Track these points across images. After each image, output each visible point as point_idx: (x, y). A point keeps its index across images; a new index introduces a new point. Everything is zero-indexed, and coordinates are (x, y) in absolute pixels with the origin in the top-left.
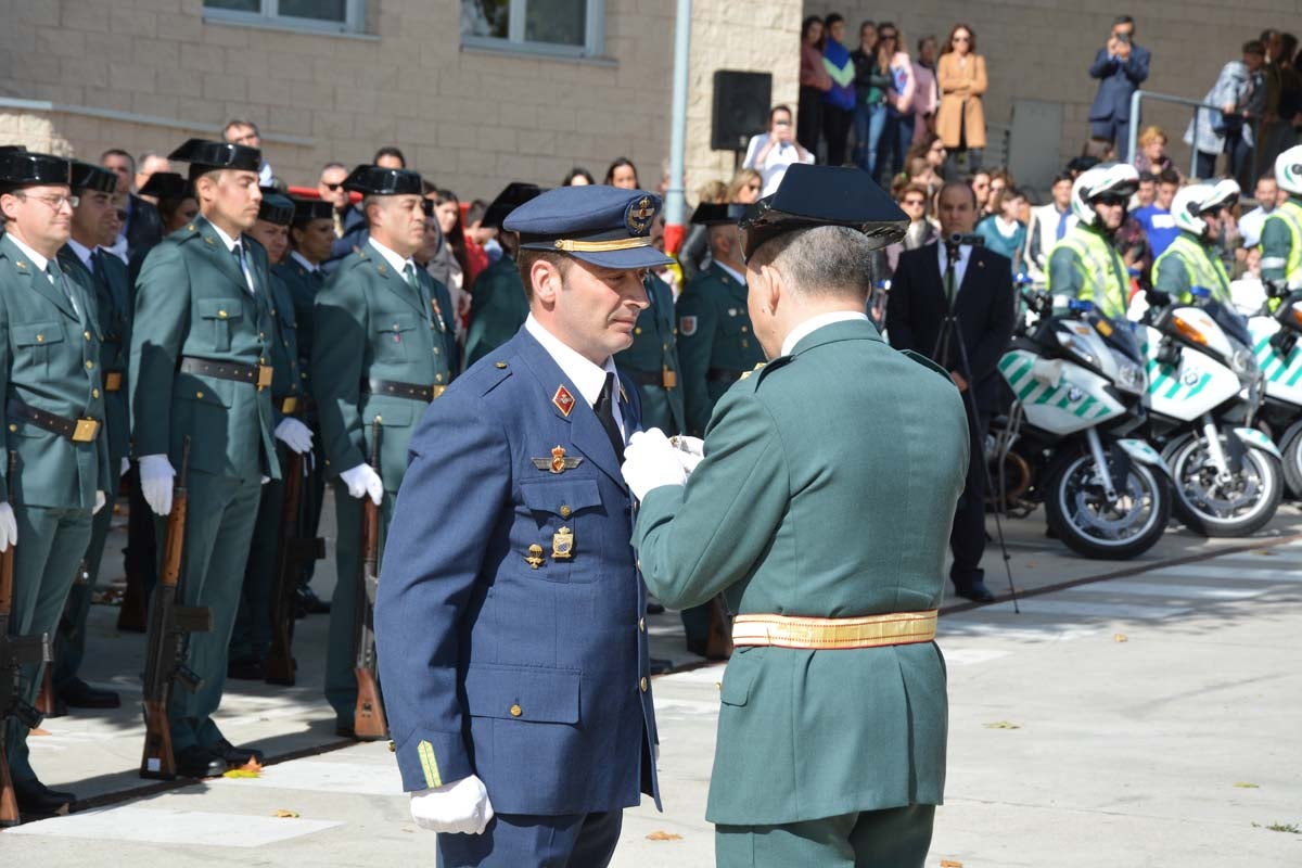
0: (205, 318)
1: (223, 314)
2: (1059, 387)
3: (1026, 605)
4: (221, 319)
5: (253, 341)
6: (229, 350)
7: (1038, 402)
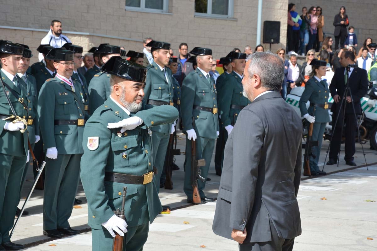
0: (155, 89)
1: (160, 88)
2: (375, 107)
3: (370, 168)
4: (159, 90)
5: (168, 96)
6: (162, 98)
7: (369, 111)
